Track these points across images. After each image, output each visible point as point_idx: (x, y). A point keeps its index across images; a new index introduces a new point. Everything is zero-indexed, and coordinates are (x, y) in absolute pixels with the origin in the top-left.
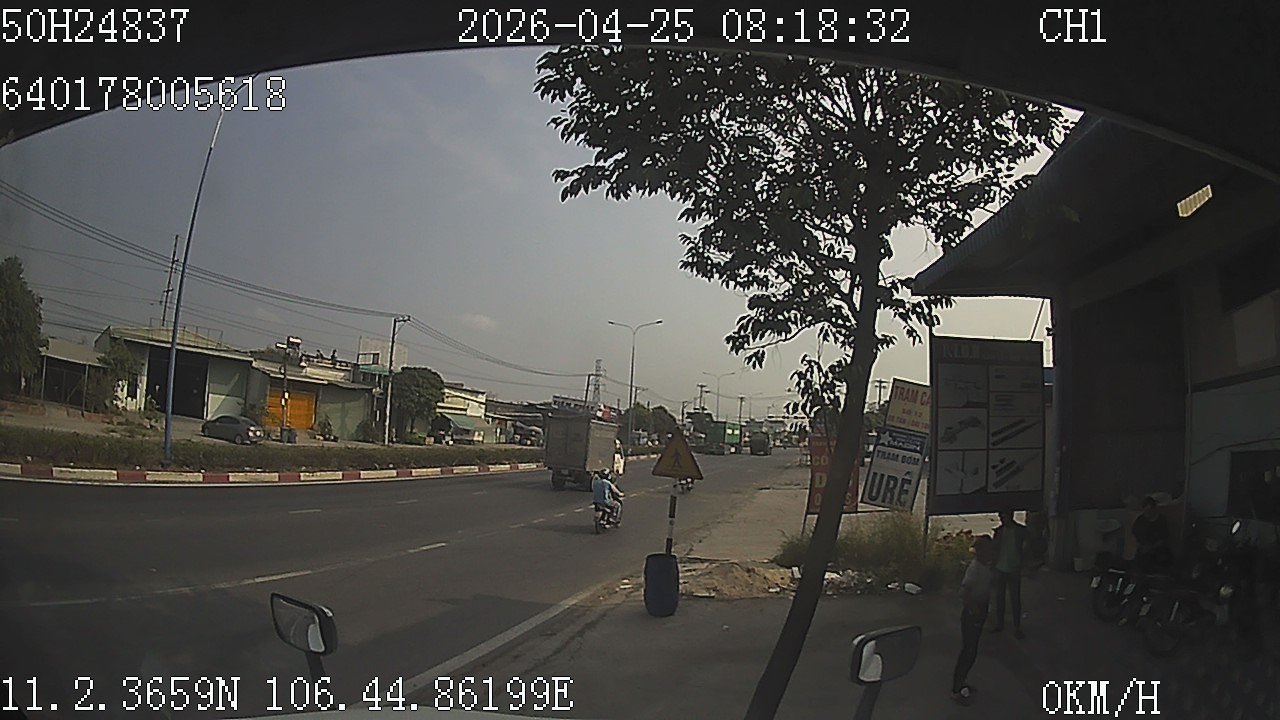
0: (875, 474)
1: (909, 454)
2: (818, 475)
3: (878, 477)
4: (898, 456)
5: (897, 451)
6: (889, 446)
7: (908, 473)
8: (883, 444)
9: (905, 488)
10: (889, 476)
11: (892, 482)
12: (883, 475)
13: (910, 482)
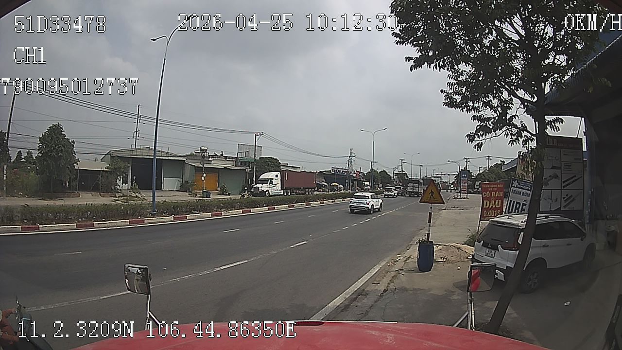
0: (511, 201)
1: (525, 191)
2: (485, 201)
3: (512, 202)
4: (521, 192)
5: (520, 190)
6: (517, 187)
7: (525, 200)
8: (514, 187)
9: (524, 208)
10: (517, 202)
11: (518, 205)
12: (514, 202)
13: (525, 205)
